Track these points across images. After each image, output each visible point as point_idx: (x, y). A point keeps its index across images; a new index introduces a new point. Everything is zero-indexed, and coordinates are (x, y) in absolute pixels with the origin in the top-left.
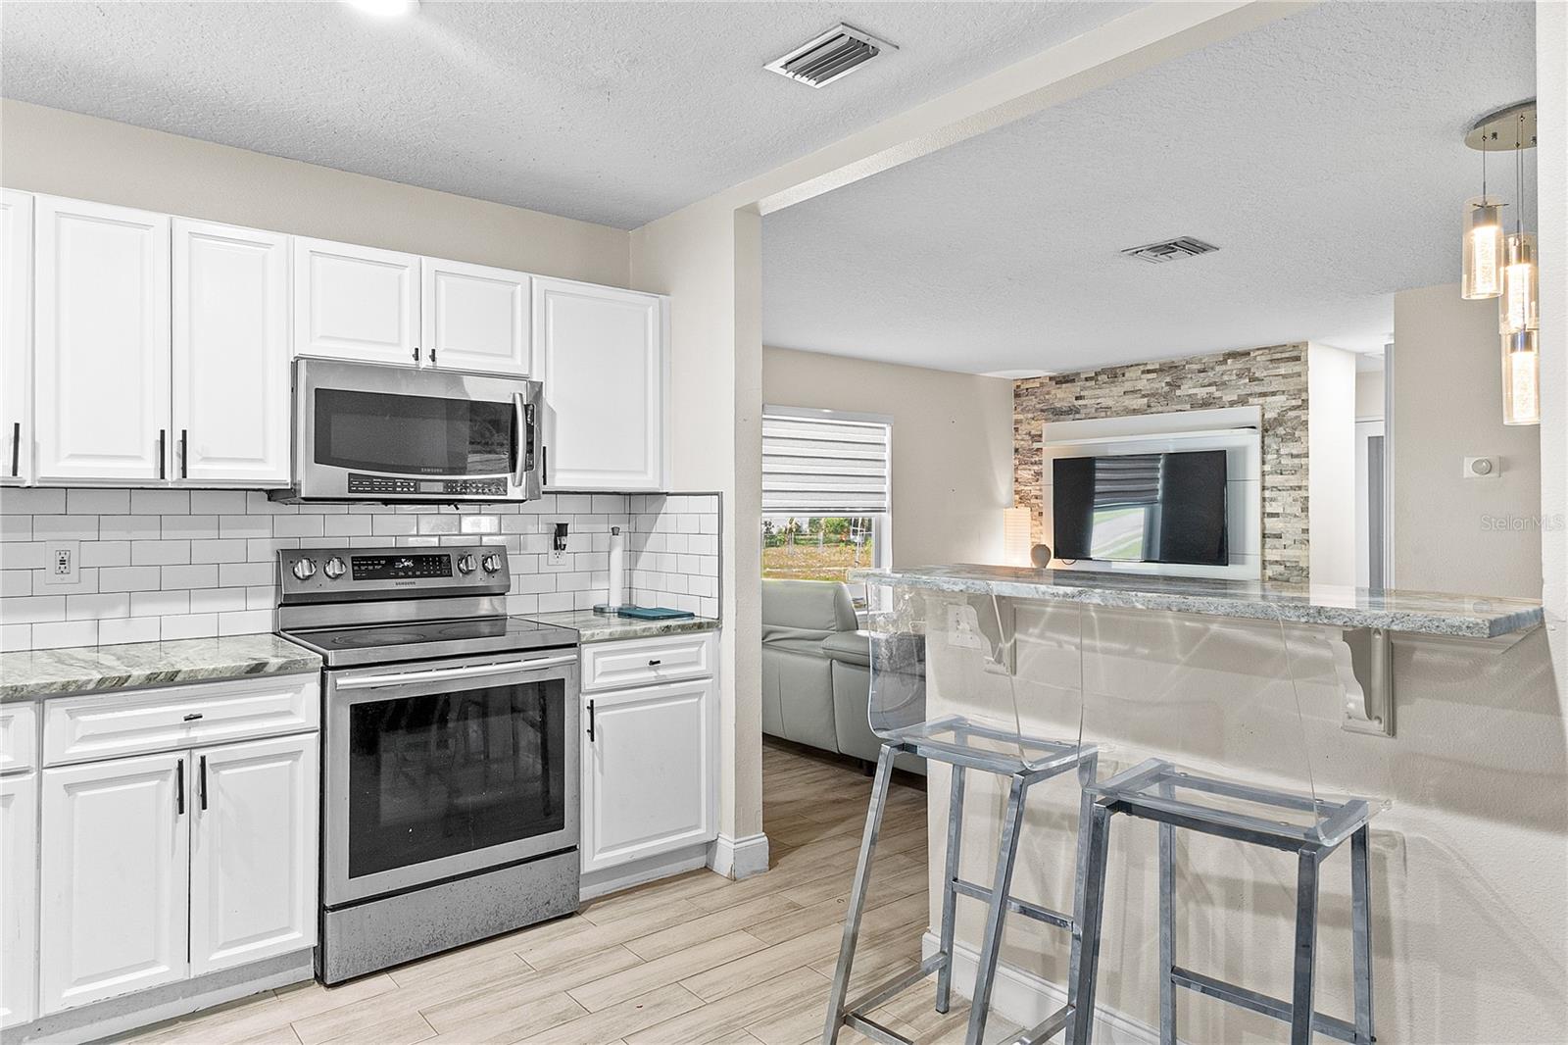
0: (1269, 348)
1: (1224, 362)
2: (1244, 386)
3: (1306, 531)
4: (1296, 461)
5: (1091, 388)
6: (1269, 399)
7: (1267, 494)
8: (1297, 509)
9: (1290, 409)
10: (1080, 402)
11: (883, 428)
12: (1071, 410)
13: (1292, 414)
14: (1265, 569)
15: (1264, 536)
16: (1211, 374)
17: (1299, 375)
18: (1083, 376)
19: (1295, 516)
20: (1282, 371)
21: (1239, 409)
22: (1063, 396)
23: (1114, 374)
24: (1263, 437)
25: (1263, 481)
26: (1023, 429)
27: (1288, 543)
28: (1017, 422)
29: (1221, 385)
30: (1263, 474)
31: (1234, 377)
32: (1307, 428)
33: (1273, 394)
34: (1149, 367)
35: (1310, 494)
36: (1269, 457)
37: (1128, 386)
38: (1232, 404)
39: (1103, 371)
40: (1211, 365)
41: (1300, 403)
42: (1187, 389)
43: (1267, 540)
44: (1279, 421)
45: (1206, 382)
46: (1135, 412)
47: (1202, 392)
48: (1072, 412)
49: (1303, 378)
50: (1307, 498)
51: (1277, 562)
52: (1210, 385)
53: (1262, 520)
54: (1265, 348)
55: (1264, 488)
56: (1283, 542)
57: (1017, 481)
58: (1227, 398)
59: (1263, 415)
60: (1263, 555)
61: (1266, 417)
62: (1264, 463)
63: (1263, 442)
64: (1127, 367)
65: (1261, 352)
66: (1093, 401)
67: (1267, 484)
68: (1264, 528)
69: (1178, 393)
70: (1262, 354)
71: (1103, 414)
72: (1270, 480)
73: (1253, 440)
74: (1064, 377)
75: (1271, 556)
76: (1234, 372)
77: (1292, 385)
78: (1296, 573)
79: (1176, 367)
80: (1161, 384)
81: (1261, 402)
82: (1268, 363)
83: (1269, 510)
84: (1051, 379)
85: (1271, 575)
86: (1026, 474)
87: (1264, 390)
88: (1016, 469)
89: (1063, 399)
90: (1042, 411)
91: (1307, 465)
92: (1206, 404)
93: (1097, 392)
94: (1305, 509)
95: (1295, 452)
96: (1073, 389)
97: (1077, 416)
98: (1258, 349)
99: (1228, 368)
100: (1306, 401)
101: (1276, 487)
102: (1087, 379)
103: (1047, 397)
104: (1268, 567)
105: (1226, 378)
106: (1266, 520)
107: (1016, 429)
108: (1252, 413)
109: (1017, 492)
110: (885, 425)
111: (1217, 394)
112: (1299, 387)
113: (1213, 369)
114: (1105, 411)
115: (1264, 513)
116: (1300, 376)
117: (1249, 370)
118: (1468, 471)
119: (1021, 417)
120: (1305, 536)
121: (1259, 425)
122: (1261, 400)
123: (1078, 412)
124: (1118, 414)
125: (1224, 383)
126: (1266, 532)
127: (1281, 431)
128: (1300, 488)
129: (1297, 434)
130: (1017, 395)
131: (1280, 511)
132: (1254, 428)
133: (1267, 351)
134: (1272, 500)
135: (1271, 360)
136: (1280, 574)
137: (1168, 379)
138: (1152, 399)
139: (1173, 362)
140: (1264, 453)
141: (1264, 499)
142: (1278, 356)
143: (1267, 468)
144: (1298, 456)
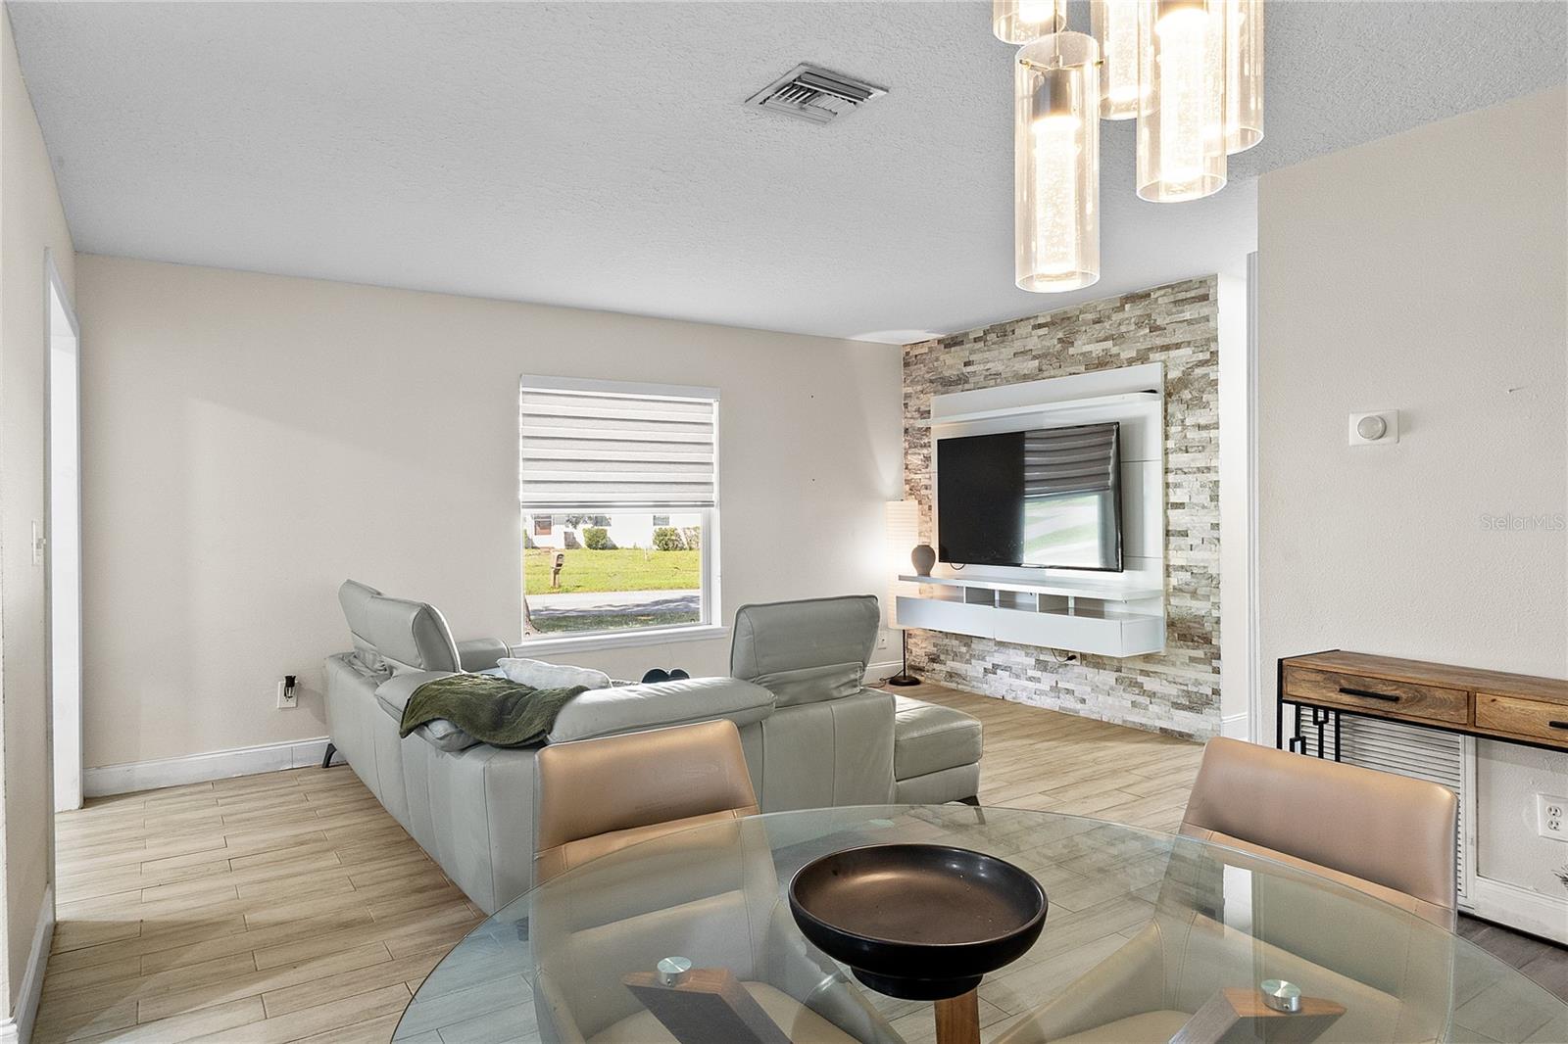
0: (1171, 287)
1: (1121, 308)
2: (1144, 338)
3: (1216, 526)
4: (1204, 434)
5: (979, 350)
6: (1173, 353)
7: (1171, 478)
8: (1204, 498)
9: (1197, 366)
10: (969, 369)
11: (710, 404)
12: (960, 379)
13: (1199, 371)
14: (1168, 576)
15: (1168, 533)
16: (1107, 325)
17: (1207, 319)
18: (971, 337)
19: (1204, 507)
20: (1187, 316)
21: (1138, 369)
22: (951, 362)
23: (1002, 331)
24: (1166, 404)
25: (1166, 462)
26: (913, 403)
27: (1196, 542)
28: (907, 396)
29: (1118, 338)
30: (1166, 452)
31: (1133, 327)
32: (1217, 390)
33: (1178, 346)
34: (1041, 321)
35: (1222, 477)
36: (1173, 430)
37: (1018, 346)
38: (1130, 362)
39: (992, 329)
40: (1107, 314)
41: (1207, 356)
42: (1083, 346)
43: (1171, 538)
44: (1184, 382)
45: (1102, 335)
46: (1026, 378)
47: (1096, 349)
48: (958, 382)
49: (1211, 324)
50: (1216, 483)
51: (1182, 567)
52: (1106, 339)
53: (1165, 512)
54: (1168, 287)
55: (1167, 471)
56: (1189, 541)
57: (906, 468)
58: (1125, 355)
59: (1166, 375)
60: (1166, 557)
61: (1169, 377)
62: (1167, 437)
63: (1166, 410)
64: (1017, 321)
65: (1162, 292)
66: (981, 367)
67: (1171, 466)
68: (1167, 523)
69: (1071, 351)
70: (1164, 295)
71: (992, 382)
72: (1176, 460)
73: (1153, 408)
74: (952, 338)
75: (1176, 560)
76: (1133, 320)
77: (1198, 333)
78: (1204, 582)
79: (1069, 318)
80: (1051, 341)
81: (1163, 358)
82: (1172, 305)
83: (1173, 499)
84: (939, 342)
85: (1176, 584)
86: (915, 460)
87: (1167, 341)
88: (906, 454)
89: (950, 367)
90: (931, 381)
91: (1217, 438)
92: (1102, 363)
93: (987, 355)
94: (1215, 498)
95: (1203, 422)
96: (961, 354)
97: (967, 386)
98: (1159, 289)
99: (1126, 315)
100: (1215, 354)
101: (1181, 469)
102: (976, 340)
103: (935, 363)
104: (1173, 574)
105: (1123, 329)
106: (1170, 512)
107: (906, 405)
108: (1151, 374)
109: (907, 482)
110: (711, 401)
111: (1115, 350)
112: (1208, 336)
113: (1109, 318)
114: (994, 378)
115: (1167, 504)
116: (1208, 321)
117: (1149, 316)
118: (1354, 436)
119: (909, 390)
120: (1215, 534)
121: (1160, 387)
122: (1163, 356)
123: (966, 382)
124: (1008, 382)
125: (1122, 336)
126: (1170, 528)
127: (1186, 395)
128: (1208, 469)
129: (1205, 397)
130: (907, 365)
131: (1186, 500)
132: (1154, 392)
133: (1170, 290)
134: (1177, 486)
135: (1175, 302)
136: (1186, 584)
137: (1060, 335)
138: (1044, 361)
139: (1065, 312)
140: (1167, 424)
141: (1167, 485)
142: (1182, 296)
143: (1171, 444)
144: (1206, 427)
